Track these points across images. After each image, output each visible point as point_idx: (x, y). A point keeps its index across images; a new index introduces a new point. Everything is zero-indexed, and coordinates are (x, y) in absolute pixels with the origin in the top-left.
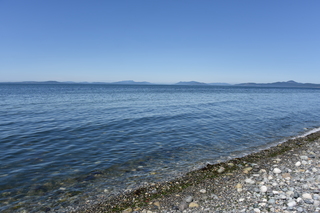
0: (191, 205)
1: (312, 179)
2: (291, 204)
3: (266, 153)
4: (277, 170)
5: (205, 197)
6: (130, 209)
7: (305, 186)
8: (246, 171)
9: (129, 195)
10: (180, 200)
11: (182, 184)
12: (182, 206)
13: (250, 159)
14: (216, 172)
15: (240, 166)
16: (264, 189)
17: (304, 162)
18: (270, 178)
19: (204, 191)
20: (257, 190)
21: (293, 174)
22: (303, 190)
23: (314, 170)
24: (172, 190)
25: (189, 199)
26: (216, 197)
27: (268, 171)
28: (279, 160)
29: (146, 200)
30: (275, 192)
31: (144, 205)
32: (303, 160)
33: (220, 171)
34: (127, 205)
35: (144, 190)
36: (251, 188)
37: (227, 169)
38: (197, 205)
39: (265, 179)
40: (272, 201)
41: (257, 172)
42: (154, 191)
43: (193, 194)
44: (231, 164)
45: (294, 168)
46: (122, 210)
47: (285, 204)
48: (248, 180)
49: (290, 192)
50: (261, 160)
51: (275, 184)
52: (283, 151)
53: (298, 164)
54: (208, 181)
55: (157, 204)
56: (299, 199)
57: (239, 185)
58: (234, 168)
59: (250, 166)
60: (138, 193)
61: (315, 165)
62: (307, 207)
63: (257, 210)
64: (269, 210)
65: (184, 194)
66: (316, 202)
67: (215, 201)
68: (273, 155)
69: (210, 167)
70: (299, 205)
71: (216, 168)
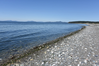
0: (31, 60)
1: (65, 48)
2: (59, 56)
3: (53, 42)
4: (56, 47)
5: (35, 57)
6: (10, 64)
7: (63, 50)
8: (47, 48)
9: (10, 59)
10: (27, 59)
11: (28, 54)
12: (28, 61)
13: (49, 44)
14: (39, 49)
15: (46, 46)
16: (52, 52)
17: (63, 44)
18: (54, 49)
19: (35, 55)
20: (50, 53)
21: (60, 47)
22: (63, 52)
23: (65, 46)
24: (25, 56)
25: (30, 58)
26: (39, 56)
27: (53, 47)
28: (56, 44)
29: (16, 60)
30: (55, 53)
31: (15, 62)
32: (63, 43)
33: (40, 48)
34: (8, 63)
35: (15, 57)
36: (49, 53)
37: (42, 47)
38: (33, 60)
39: (53, 50)
40: (54, 55)
41: (50, 48)
42: (19, 57)
43: (32, 56)
44: (43, 46)
45: (60, 46)
46: (7, 65)
47: (58, 56)
48: (48, 50)
49: (59, 53)
50: (52, 44)
51: (55, 51)
52: (58, 41)
53: (61, 44)
54: (36, 52)
55: (19, 61)
56: (61, 54)
57: (45, 52)
58: (44, 47)
59: (49, 46)
60: (13, 58)
61: (65, 44)
62: (63, 56)
63: (50, 59)
64: (53, 58)
65: (29, 57)
66: (66, 54)
67: (38, 57)
68: (55, 42)
69: (37, 47)
70: (61, 56)
71: (39, 48)
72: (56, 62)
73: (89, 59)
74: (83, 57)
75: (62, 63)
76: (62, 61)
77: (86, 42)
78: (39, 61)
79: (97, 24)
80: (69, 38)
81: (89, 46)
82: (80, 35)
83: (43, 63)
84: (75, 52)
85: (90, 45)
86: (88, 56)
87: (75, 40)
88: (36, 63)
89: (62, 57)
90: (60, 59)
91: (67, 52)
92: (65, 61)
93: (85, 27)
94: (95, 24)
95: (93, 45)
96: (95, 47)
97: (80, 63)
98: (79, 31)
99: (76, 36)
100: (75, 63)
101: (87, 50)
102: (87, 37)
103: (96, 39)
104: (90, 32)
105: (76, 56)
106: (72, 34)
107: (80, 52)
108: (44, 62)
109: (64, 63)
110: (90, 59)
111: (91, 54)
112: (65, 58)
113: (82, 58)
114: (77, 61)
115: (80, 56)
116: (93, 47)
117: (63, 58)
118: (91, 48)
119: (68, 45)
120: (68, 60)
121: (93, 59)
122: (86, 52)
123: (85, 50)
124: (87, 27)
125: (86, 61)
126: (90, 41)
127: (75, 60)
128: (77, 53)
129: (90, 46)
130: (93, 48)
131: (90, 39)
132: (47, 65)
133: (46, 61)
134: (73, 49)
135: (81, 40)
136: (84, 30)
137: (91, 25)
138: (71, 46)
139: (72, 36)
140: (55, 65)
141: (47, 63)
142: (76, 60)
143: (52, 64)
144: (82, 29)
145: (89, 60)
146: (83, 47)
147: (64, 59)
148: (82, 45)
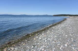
0: (23, 44)
1: (50, 35)
2: (46, 41)
3: (41, 31)
4: (43, 34)
5: (27, 42)
6: (6, 48)
7: (49, 37)
8: (36, 35)
9: (6, 44)
10: (20, 44)
11: (21, 40)
12: (21, 45)
13: (37, 32)
14: (29, 36)
15: (35, 34)
16: (40, 38)
17: (49, 32)
18: (42, 36)
19: (26, 41)
20: (38, 39)
21: (46, 35)
22: (48, 38)
23: (50, 33)
24: (18, 42)
25: (23, 43)
26: (29, 42)
27: (41, 34)
28: (43, 32)
29: (11, 45)
30: (42, 39)
31: (11, 46)
33: (30, 36)
34: (5, 47)
35: (10, 42)
36: (37, 39)
37: (32, 35)
38: (25, 44)
39: (40, 36)
40: (42, 41)
41: (39, 35)
42: (13, 42)
45: (46, 33)
46: (4, 48)
47: (44, 41)
48: (37, 37)
49: (46, 39)
50: (40, 32)
51: (42, 37)
52: (44, 30)
53: (47, 32)
54: (27, 38)
55: (14, 45)
56: (47, 40)
57: (35, 38)
58: (34, 35)
59: (37, 34)
60: (9, 43)
61: (51, 32)
62: (49, 41)
63: (39, 43)
64: (41, 43)
65: (21, 42)
66: (51, 40)
67: (29, 43)
68: (42, 31)
70: (47, 41)
71: (29, 35)
72: (43, 46)
73: (69, 43)
74: (64, 42)
75: (48, 47)
76: (48, 45)
77: (67, 30)
78: (30, 45)
79: (75, 17)
80: (53, 28)
81: (69, 33)
82: (62, 25)
83: (33, 47)
85: (70, 33)
86: (68, 41)
87: (58, 29)
88: (28, 47)
89: (47, 42)
90: (46, 43)
91: (52, 38)
92: (50, 45)
93: (66, 19)
94: (74, 17)
95: (72, 32)
96: (73, 35)
97: (62, 46)
98: (62, 22)
99: (59, 26)
100: (58, 46)
101: (68, 37)
102: (68, 27)
103: (74, 28)
104: (70, 23)
105: (59, 41)
106: (56, 25)
107: (62, 38)
108: (34, 46)
109: (49, 46)
110: (70, 43)
111: (71, 40)
112: (50, 43)
113: (63, 43)
114: (60, 45)
115: (62, 41)
116: (72, 34)
117: (49, 43)
118: (70, 35)
119: (53, 33)
120: (53, 44)
121: (72, 43)
122: (66, 38)
123: (66, 36)
124: (68, 19)
125: (66, 45)
126: (70, 30)
127: (58, 44)
128: (59, 39)
129: (70, 34)
130: (72, 35)
131: (69, 28)
132: (36, 48)
133: (35, 45)
134: (56, 36)
135: (62, 29)
136: (65, 21)
137: (71, 17)
138: (55, 34)
139: (56, 26)
140: (43, 48)
141: (36, 46)
142: (59, 44)
143: (40, 48)
144: (64, 20)
145: (69, 44)
146: (64, 34)
147: (49, 44)
148: (64, 33)
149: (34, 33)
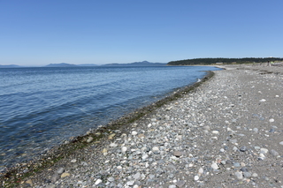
0: (63, 176)
1: (159, 135)
2: (145, 157)
3: (126, 121)
4: (134, 133)
5: (76, 166)
7: (154, 141)
8: (111, 138)
10: (52, 173)
11: (54, 159)
12: (54, 179)
13: (114, 127)
14: (85, 143)
15: (106, 134)
16: (124, 149)
17: (154, 124)
18: (130, 139)
19: (74, 161)
20: (119, 151)
21: (146, 134)
22: (153, 145)
23: (161, 128)
24: (44, 166)
25: (60, 171)
26: (86, 164)
27: (128, 134)
28: (136, 124)
29: (17, 181)
30: (133, 150)
31: (16, 185)
32: (153, 122)
33: (88, 141)
35: (14, 172)
36: (114, 151)
37: (95, 138)
38: (68, 175)
39: (126, 141)
40: (130, 158)
41: (119, 137)
42: (26, 169)
43: (65, 165)
44: (98, 134)
45: (146, 129)
47: (140, 158)
48: (113, 145)
49: (144, 148)
51: (133, 144)
52: (139, 117)
53: (149, 125)
54: (78, 151)
55: (29, 182)
56: (150, 152)
57: (105, 150)
58: (101, 136)
59: (114, 132)
60: (8, 175)
61: (161, 124)
62: (157, 155)
63: (120, 167)
64: (128, 165)
65: (56, 167)
66: (162, 152)
67: (84, 167)
68: (132, 121)
69: (80, 139)
70: (150, 156)
71: (85, 139)
72: (137, 176)
73: (223, 159)
74: (209, 156)
75: (152, 176)
76: (153, 172)
77: (216, 113)
78: (87, 176)
79: (243, 65)
80: (170, 107)
81: (223, 124)
82: (200, 97)
83: (99, 181)
84: (187, 142)
85: (227, 122)
86: (222, 150)
87: (187, 112)
88: (80, 182)
89: (151, 160)
90: (147, 165)
91: (166, 144)
92: (159, 169)
93: (211, 75)
94: (238, 65)
95: (234, 120)
96: (238, 127)
97: (201, 170)
98: (198, 85)
99: (190, 99)
100: (187, 173)
101: (219, 137)
102: (218, 102)
103: (241, 104)
104: (225, 88)
105: (191, 155)
106: (178, 96)
107: (199, 143)
108: (102, 179)
109: (158, 175)
110: (228, 158)
111: (230, 145)
112: (160, 162)
113: (205, 159)
114: (193, 167)
115: (200, 154)
116: (234, 126)
117: (155, 164)
118: (229, 129)
119: (168, 126)
120: (169, 166)
121: (235, 158)
122: (215, 141)
123: (214, 135)
124: (219, 74)
125: (215, 166)
126: (227, 110)
127: (187, 166)
128: (192, 146)
129: (227, 125)
130: (235, 129)
131: (225, 105)
132: (111, 185)
133: (108, 176)
134: (180, 136)
135: (202, 109)
136: (210, 83)
137: (229, 67)
138: (175, 128)
139: (180, 102)
140: (134, 184)
141: (110, 179)
142: (191, 165)
143: (125, 182)
144: (205, 79)
145: (224, 162)
146: (208, 127)
147: (157, 165)
148: (206, 124)
149: (102, 131)
